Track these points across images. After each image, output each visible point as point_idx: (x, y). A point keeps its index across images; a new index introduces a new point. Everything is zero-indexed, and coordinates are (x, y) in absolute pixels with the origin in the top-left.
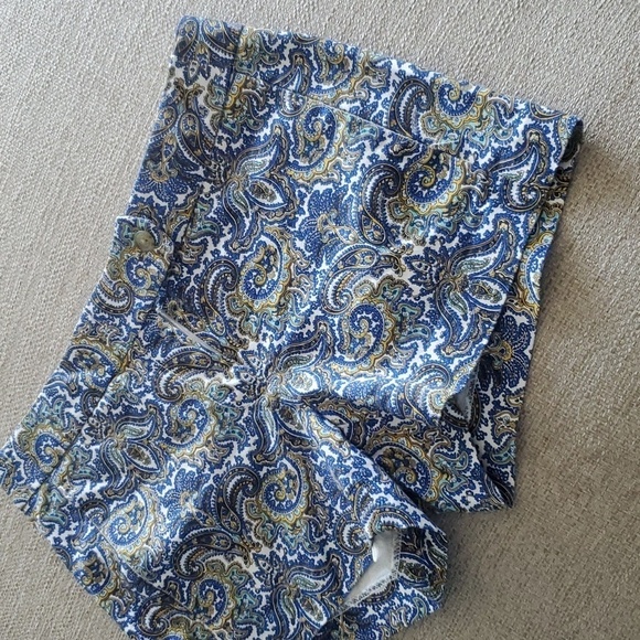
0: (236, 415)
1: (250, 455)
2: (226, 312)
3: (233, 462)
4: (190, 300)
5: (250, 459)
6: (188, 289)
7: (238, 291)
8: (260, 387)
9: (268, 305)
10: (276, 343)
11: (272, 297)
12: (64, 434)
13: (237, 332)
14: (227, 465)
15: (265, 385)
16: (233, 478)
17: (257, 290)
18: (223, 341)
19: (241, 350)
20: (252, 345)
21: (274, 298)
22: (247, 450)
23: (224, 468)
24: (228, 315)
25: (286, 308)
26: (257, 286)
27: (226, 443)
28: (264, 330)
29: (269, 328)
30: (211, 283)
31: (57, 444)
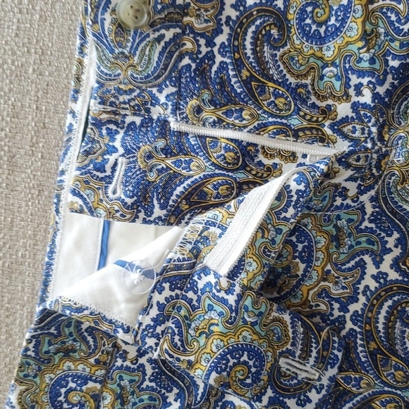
0: (355, 217)
1: (395, 265)
2: (288, 76)
3: (373, 285)
4: (224, 83)
5: (398, 269)
6: (215, 68)
7: (293, 43)
8: (379, 161)
9: (348, 43)
10: (381, 90)
11: (351, 29)
12: (92, 360)
13: (313, 99)
14: (364, 293)
15: (386, 154)
16: (381, 307)
17: (322, 30)
18: (295, 122)
19: (327, 123)
20: (344, 109)
21: (355, 28)
22: (388, 259)
23: (362, 299)
24: (292, 80)
25: (378, 35)
26: (320, 25)
27: (353, 263)
28: (354, 80)
29: (361, 74)
30: (248, 46)
31: (85, 379)
